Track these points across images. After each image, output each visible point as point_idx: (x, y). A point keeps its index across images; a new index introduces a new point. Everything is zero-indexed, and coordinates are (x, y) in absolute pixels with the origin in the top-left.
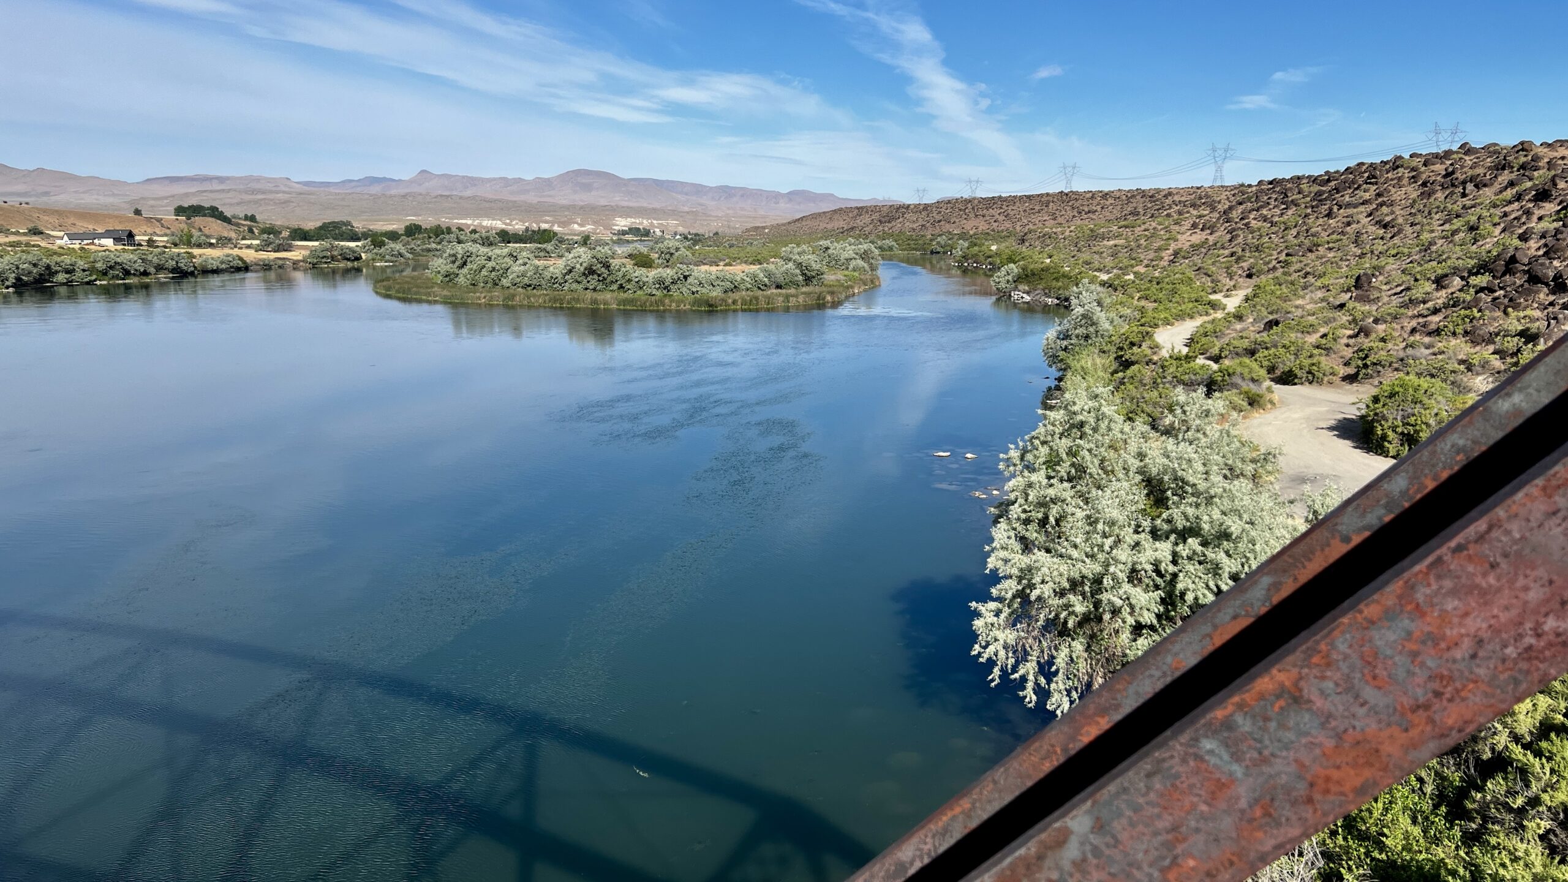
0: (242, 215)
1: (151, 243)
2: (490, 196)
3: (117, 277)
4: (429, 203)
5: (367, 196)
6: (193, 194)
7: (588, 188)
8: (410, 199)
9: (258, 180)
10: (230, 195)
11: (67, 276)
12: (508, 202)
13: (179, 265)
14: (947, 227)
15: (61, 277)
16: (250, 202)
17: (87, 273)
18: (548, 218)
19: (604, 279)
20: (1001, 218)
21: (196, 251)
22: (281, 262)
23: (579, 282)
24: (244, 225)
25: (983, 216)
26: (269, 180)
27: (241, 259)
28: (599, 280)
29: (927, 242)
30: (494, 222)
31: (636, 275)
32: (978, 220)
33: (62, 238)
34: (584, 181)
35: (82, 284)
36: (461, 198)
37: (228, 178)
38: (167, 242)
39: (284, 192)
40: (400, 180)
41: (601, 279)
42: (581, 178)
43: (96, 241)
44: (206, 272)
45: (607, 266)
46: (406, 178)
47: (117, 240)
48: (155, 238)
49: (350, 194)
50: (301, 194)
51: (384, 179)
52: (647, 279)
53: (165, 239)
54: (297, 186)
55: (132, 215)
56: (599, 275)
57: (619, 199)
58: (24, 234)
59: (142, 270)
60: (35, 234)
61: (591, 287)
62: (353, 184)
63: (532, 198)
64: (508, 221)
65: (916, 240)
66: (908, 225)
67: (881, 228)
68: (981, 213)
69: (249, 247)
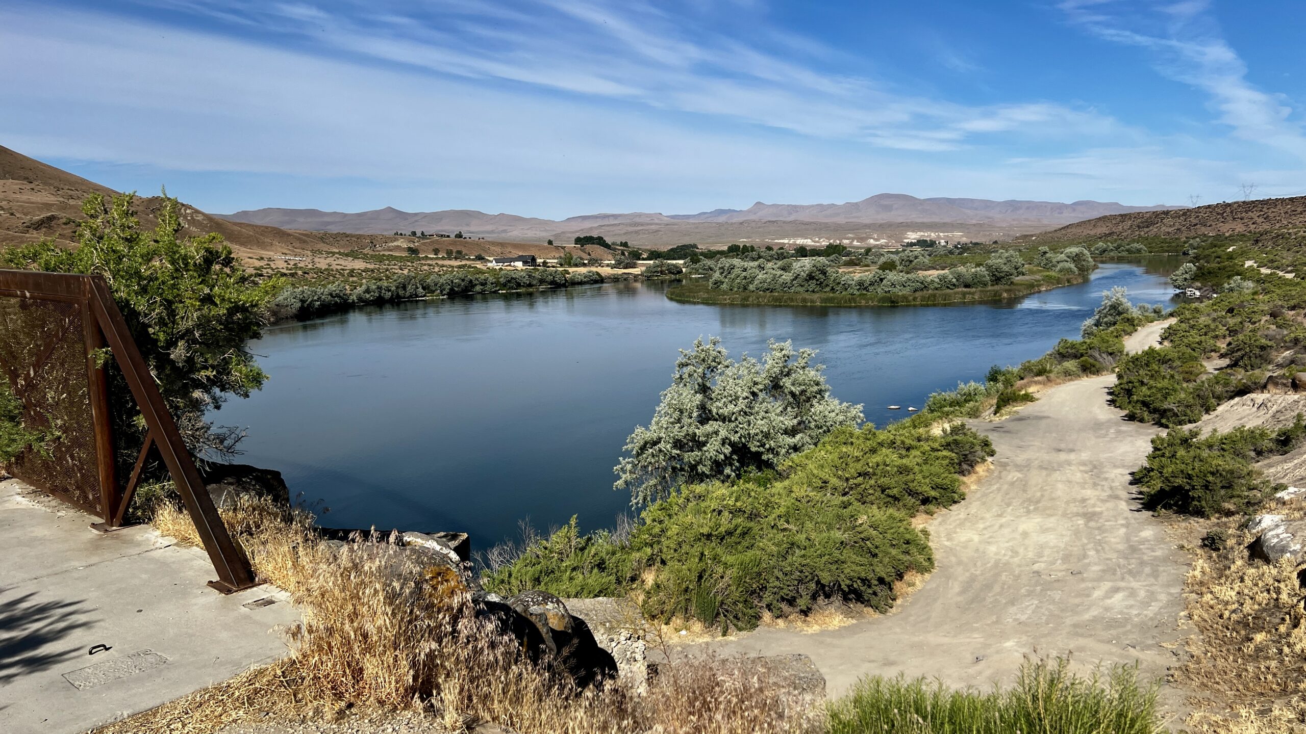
0: (619, 243)
1: (545, 264)
2: (807, 220)
3: (512, 288)
4: (759, 227)
5: (714, 225)
6: (596, 228)
7: (888, 208)
8: (746, 225)
9: (640, 215)
10: (619, 228)
11: (482, 287)
12: (821, 224)
13: (556, 279)
14: (1203, 230)
15: (478, 288)
16: (632, 232)
17: (494, 285)
18: (850, 235)
19: (821, 283)
20: (1261, 220)
21: (571, 270)
22: (626, 276)
23: (802, 286)
24: (619, 250)
25: (1242, 219)
26: (648, 215)
27: (598, 274)
28: (817, 284)
29: (1181, 244)
30: (806, 241)
31: (843, 279)
32: (1235, 223)
33: (492, 262)
34: (885, 203)
35: (491, 292)
36: (784, 222)
37: (620, 215)
38: (557, 263)
39: (657, 224)
40: (741, 211)
41: (818, 283)
42: (882, 201)
43: (512, 264)
44: (574, 283)
45: (824, 273)
46: (745, 208)
47: (525, 263)
48: (548, 261)
49: (702, 223)
50: (667, 225)
51: (729, 210)
52: (851, 282)
53: (556, 261)
54: (666, 218)
55: (546, 244)
56: (817, 280)
57: (915, 217)
58: (473, 260)
59: (528, 282)
60: (479, 259)
61: (811, 290)
62: (706, 215)
63: (841, 220)
64: (817, 239)
65: (1170, 243)
66: (1165, 229)
67: (1137, 233)
68: (1239, 216)
69: (608, 265)
